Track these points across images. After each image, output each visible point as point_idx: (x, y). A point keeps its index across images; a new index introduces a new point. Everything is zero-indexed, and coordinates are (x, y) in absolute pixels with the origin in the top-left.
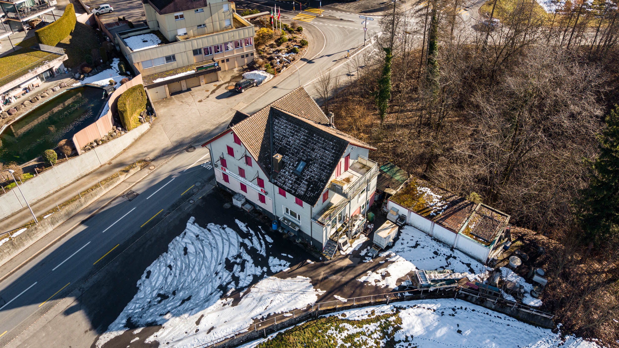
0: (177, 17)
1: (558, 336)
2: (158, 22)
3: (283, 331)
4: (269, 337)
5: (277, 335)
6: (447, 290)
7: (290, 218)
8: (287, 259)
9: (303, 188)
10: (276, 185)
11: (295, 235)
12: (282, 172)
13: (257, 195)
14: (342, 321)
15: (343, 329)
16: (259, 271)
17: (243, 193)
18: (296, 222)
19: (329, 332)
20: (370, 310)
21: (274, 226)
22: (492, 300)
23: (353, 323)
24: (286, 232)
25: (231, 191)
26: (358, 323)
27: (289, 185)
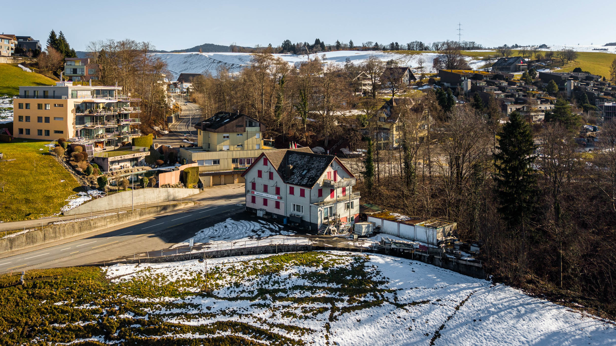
0: (224, 137)
1: (490, 282)
2: (209, 144)
3: (288, 253)
4: (280, 254)
5: (284, 254)
6: (405, 251)
7: (296, 213)
8: (293, 232)
9: (305, 181)
10: (288, 183)
11: (299, 224)
12: (292, 177)
13: (274, 204)
14: (328, 254)
15: (329, 256)
16: (274, 234)
17: (264, 207)
18: (300, 214)
19: (319, 256)
20: (348, 252)
21: (285, 220)
22: (438, 257)
23: (336, 255)
24: (292, 224)
25: (256, 210)
26: (340, 256)
27: (296, 181)
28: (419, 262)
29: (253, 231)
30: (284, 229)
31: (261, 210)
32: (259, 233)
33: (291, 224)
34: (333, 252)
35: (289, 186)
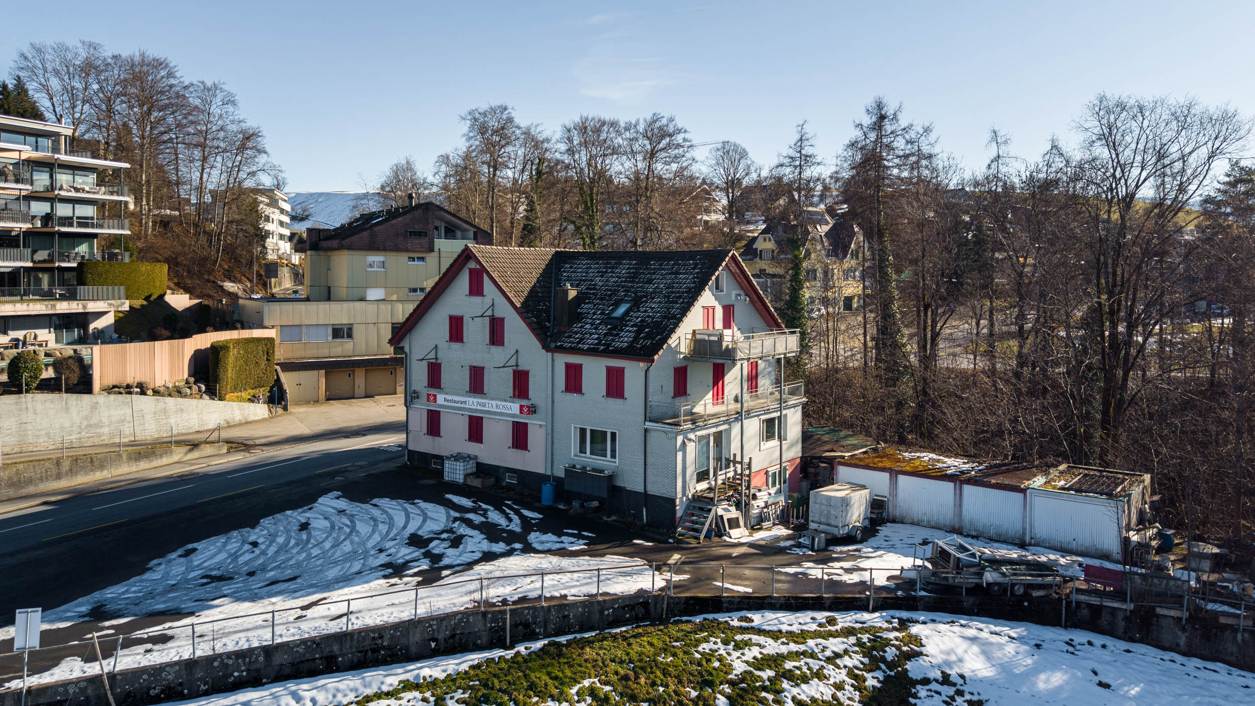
2: (329, 288)
3: (563, 639)
4: (521, 648)
5: (545, 645)
6: (1036, 594)
7: (590, 460)
8: (579, 537)
9: (625, 338)
10: (561, 349)
11: (602, 501)
12: (576, 327)
13: (506, 434)
14: (743, 630)
15: (748, 644)
16: (500, 547)
17: (473, 449)
18: (605, 463)
19: (705, 647)
20: (821, 616)
21: (547, 491)
22: (1172, 613)
23: (775, 635)
24: (576, 504)
25: (440, 459)
26: (792, 636)
27: (591, 341)
28: (1098, 640)
29: (416, 541)
30: (543, 528)
31: (458, 457)
32: (436, 547)
33: (568, 503)
34: (757, 618)
35: (562, 360)
